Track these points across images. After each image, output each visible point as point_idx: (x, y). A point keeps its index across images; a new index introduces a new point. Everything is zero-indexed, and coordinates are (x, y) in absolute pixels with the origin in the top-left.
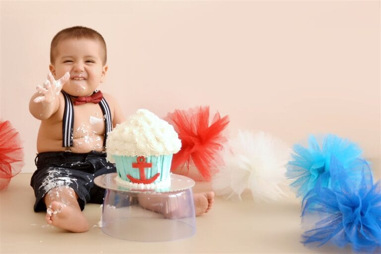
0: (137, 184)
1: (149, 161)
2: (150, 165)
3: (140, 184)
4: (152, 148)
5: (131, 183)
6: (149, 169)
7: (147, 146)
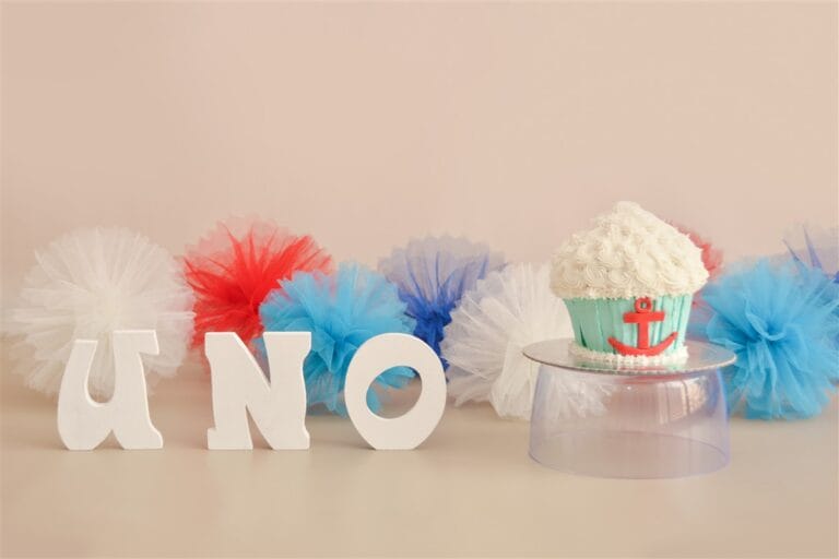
0: (632, 357)
1: (658, 309)
2: (660, 316)
3: (639, 357)
4: (669, 279)
5: (620, 357)
6: (658, 323)
7: (657, 275)
